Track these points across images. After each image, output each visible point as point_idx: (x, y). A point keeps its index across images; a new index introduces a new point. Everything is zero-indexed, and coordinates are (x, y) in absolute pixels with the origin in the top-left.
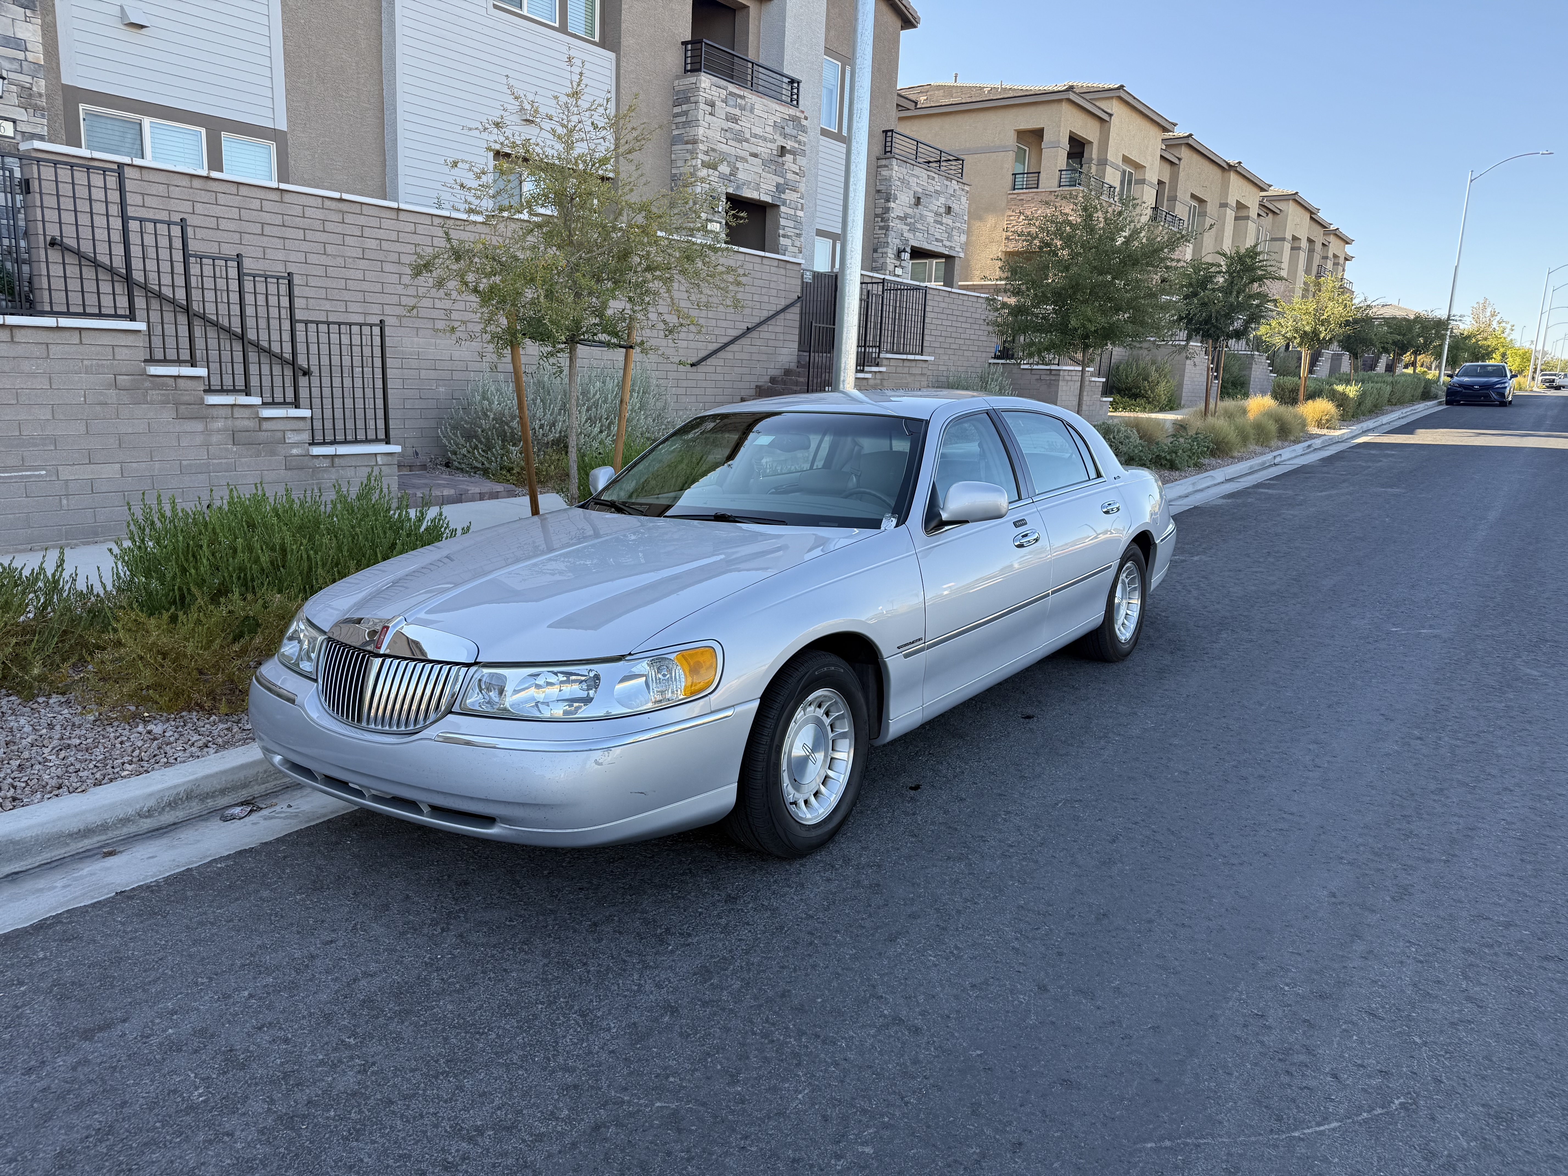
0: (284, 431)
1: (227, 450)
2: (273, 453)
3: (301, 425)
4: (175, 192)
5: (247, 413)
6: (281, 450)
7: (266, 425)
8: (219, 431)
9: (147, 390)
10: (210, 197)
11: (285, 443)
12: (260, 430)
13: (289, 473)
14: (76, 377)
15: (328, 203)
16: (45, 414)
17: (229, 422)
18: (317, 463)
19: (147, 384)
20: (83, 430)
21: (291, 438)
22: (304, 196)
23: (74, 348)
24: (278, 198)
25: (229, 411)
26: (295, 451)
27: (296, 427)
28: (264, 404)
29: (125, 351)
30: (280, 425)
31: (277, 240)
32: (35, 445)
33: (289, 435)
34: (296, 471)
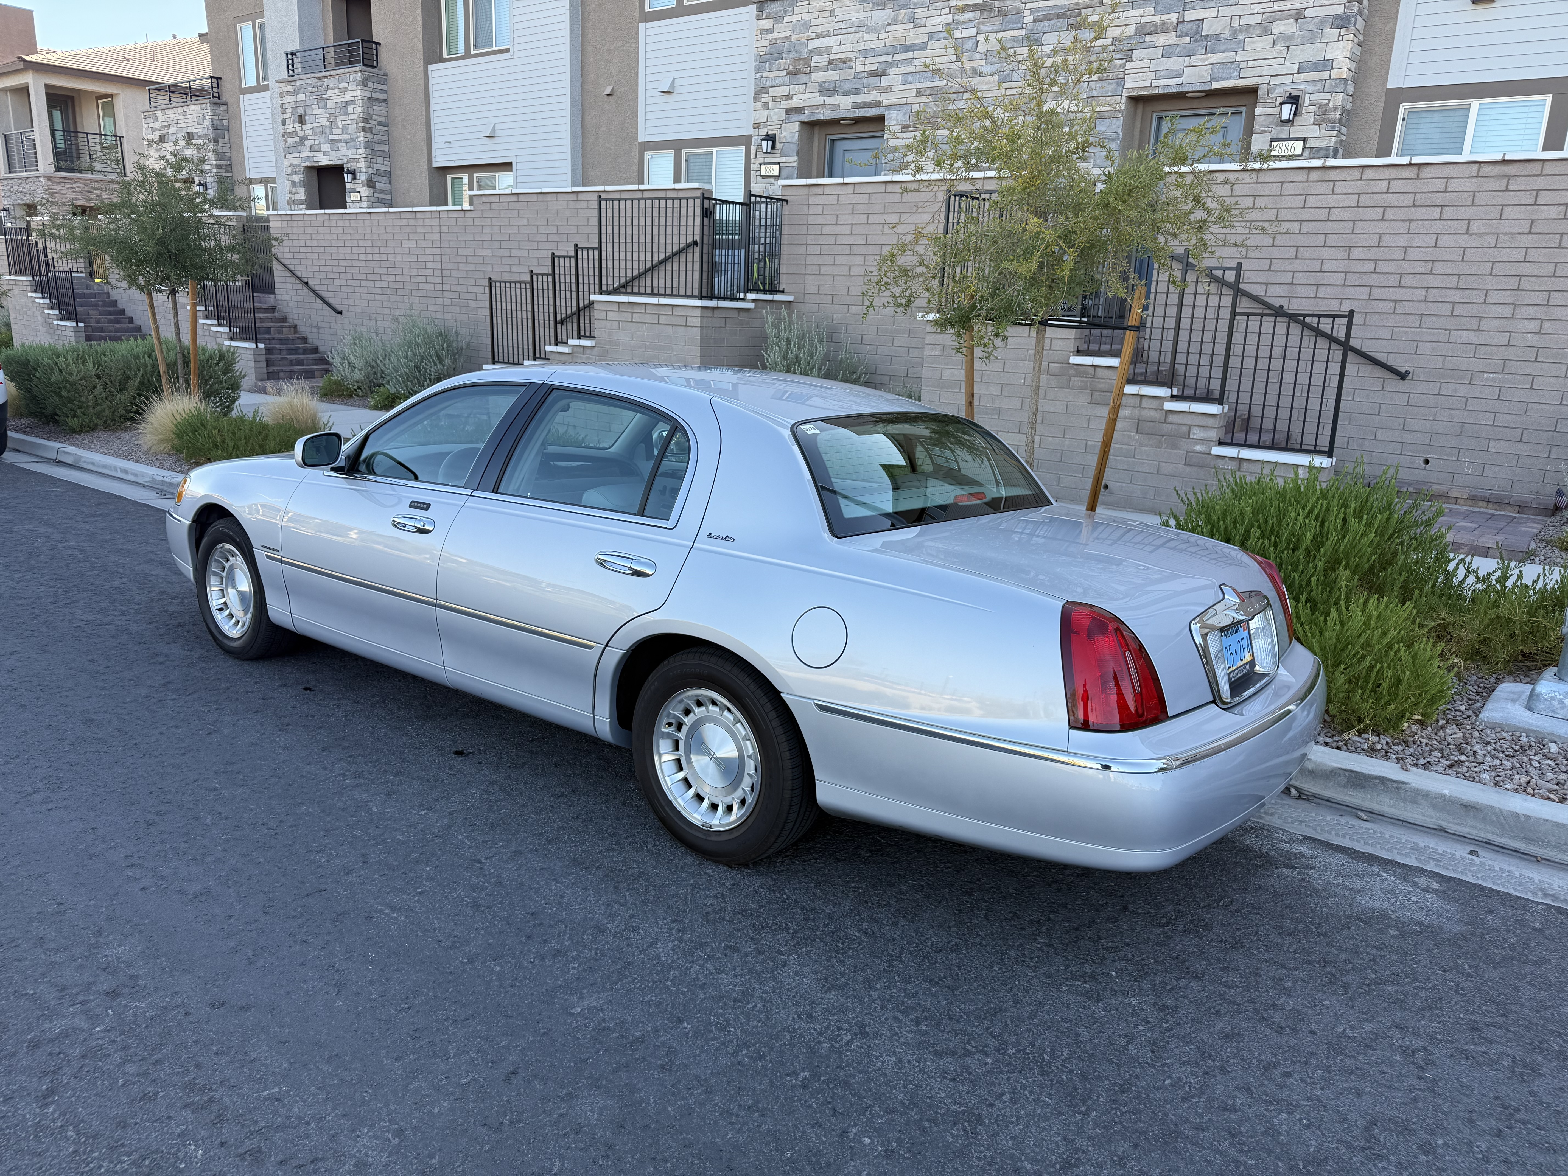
0: (1190, 426)
1: (1130, 437)
2: (1175, 446)
3: (1210, 422)
4: (1289, 188)
5: (1154, 404)
6: (1184, 444)
7: (1171, 418)
8: (1126, 418)
9: (1071, 376)
10: (1327, 187)
11: (1189, 438)
12: (1165, 422)
13: (1188, 469)
14: (1021, 364)
15: (1486, 169)
16: (995, 390)
17: (1136, 411)
18: (1221, 464)
19: (1072, 372)
20: (1019, 405)
21: (1197, 433)
22: (1451, 166)
23: (1023, 340)
24: (1413, 175)
25: (1138, 400)
26: (1198, 448)
27: (1204, 424)
28: (1172, 396)
29: (1060, 342)
30: (1188, 420)
31: (1401, 224)
32: (987, 414)
33: (1195, 430)
34: (1195, 469)
